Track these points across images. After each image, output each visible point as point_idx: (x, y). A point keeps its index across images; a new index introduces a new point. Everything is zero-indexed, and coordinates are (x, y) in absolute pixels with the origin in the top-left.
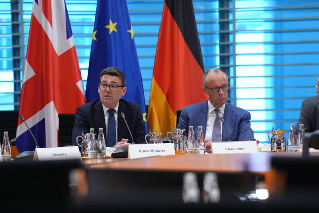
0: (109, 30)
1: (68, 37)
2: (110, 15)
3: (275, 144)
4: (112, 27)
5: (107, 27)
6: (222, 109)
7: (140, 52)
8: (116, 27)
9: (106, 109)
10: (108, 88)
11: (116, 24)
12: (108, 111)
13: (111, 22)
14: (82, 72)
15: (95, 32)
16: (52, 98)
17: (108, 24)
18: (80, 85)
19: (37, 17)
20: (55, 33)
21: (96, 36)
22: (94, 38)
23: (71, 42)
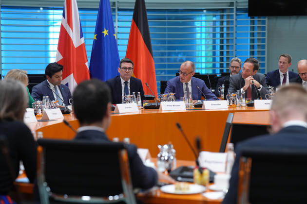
0: (104, 34)
1: (81, 38)
3: (232, 101)
5: (103, 32)
6: (190, 83)
8: (108, 32)
9: (123, 81)
12: (124, 83)
13: (105, 30)
15: (96, 35)
16: (72, 72)
17: (104, 31)
18: (87, 65)
19: (64, 26)
20: (74, 35)
21: (96, 37)
22: (95, 38)
23: (82, 41)
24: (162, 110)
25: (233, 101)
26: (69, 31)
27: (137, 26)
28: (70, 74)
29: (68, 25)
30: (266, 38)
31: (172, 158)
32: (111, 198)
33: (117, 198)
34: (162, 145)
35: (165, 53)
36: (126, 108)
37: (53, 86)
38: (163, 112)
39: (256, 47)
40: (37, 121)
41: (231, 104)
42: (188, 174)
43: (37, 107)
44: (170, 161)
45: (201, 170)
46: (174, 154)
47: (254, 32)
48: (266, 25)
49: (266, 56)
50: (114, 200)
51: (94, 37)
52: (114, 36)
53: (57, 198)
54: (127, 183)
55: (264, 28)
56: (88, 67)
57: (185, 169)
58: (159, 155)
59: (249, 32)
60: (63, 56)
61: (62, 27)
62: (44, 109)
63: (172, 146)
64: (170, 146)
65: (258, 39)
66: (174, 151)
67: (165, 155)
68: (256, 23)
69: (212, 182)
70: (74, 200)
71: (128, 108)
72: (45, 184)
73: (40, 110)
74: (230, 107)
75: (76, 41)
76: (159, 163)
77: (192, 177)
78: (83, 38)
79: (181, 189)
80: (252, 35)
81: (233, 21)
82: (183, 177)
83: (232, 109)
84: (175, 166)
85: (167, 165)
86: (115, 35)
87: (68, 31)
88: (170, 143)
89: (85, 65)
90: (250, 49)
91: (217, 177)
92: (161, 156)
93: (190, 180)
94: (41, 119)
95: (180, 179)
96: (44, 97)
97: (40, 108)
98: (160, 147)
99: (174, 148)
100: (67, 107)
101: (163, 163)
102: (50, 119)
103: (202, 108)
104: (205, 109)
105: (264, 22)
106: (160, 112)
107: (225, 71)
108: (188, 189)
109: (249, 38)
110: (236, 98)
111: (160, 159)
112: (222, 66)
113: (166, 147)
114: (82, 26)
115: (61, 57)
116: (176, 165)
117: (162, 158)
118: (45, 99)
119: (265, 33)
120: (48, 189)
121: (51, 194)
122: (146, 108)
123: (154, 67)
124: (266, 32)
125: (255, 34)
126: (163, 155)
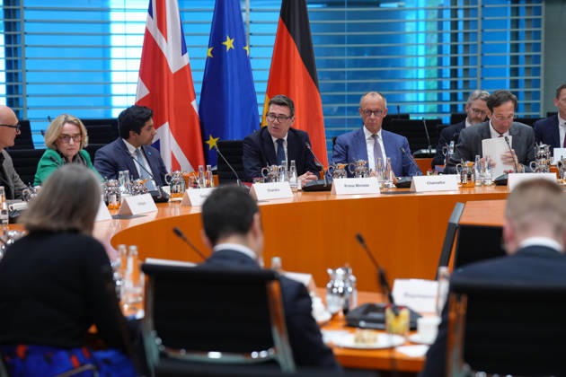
0: (226, 46)
1: (183, 54)
2: (227, 31)
3: (466, 176)
4: (229, 43)
5: (224, 43)
7: (253, 64)
8: (233, 44)
9: (274, 139)
10: (276, 121)
11: (232, 40)
12: (277, 141)
13: (228, 38)
14: (195, 85)
15: (210, 49)
16: (167, 118)
17: (226, 40)
18: (195, 104)
19: (151, 32)
20: (169, 49)
21: (212, 52)
22: (210, 55)
23: (186, 59)
24: (335, 194)
25: (469, 176)
26: (161, 43)
27: (289, 29)
28: (162, 123)
29: (158, 31)
30: (542, 41)
31: (350, 289)
32: (255, 355)
33: (263, 354)
34: (334, 269)
35: (343, 85)
36: (269, 190)
37: (135, 149)
38: (338, 198)
39: (522, 60)
40: (111, 218)
41: (465, 181)
42: (377, 316)
43: (109, 191)
44: (347, 295)
45: (397, 310)
46: (354, 285)
47: (520, 30)
48: (542, 17)
49: (541, 77)
50: (259, 358)
51: (208, 52)
52: (246, 51)
53: (172, 354)
54: (281, 332)
55: (537, 23)
56: (196, 109)
57: (371, 308)
58: (329, 285)
59: (509, 29)
60: (149, 89)
61: (148, 35)
62: (122, 195)
63: (350, 271)
64: (347, 270)
65: (527, 44)
66: (353, 278)
67: (339, 285)
68: (522, 11)
69: (413, 329)
70: (197, 357)
71: (273, 190)
72: (153, 333)
73: (115, 196)
74: (463, 186)
75: (174, 60)
76: (329, 297)
77: (383, 321)
78: (186, 56)
79: (363, 341)
80: (515, 35)
81: (476, 9)
82: (368, 321)
83: (466, 192)
84: (354, 305)
85: (342, 301)
86: (247, 48)
87: (158, 42)
88: (347, 265)
89: (192, 107)
90: (511, 64)
91: (421, 322)
92: (333, 287)
93: (380, 326)
94: (116, 213)
95: (362, 324)
96: (121, 172)
97: (114, 193)
98: (330, 271)
99: (354, 274)
100: (161, 190)
101: (336, 299)
102: (134, 213)
103: (411, 189)
104: (415, 192)
105: (538, 10)
106: (331, 198)
107: (460, 109)
108: (375, 340)
109: (508, 42)
110: (473, 171)
111: (331, 291)
112: (454, 97)
113: (340, 272)
114: (185, 32)
115: (146, 92)
116: (357, 301)
117: (335, 290)
118: (123, 177)
119: (539, 32)
120: (158, 341)
121: (163, 348)
122: (306, 189)
123: (320, 100)
124: (542, 29)
125: (520, 34)
126: (336, 285)
